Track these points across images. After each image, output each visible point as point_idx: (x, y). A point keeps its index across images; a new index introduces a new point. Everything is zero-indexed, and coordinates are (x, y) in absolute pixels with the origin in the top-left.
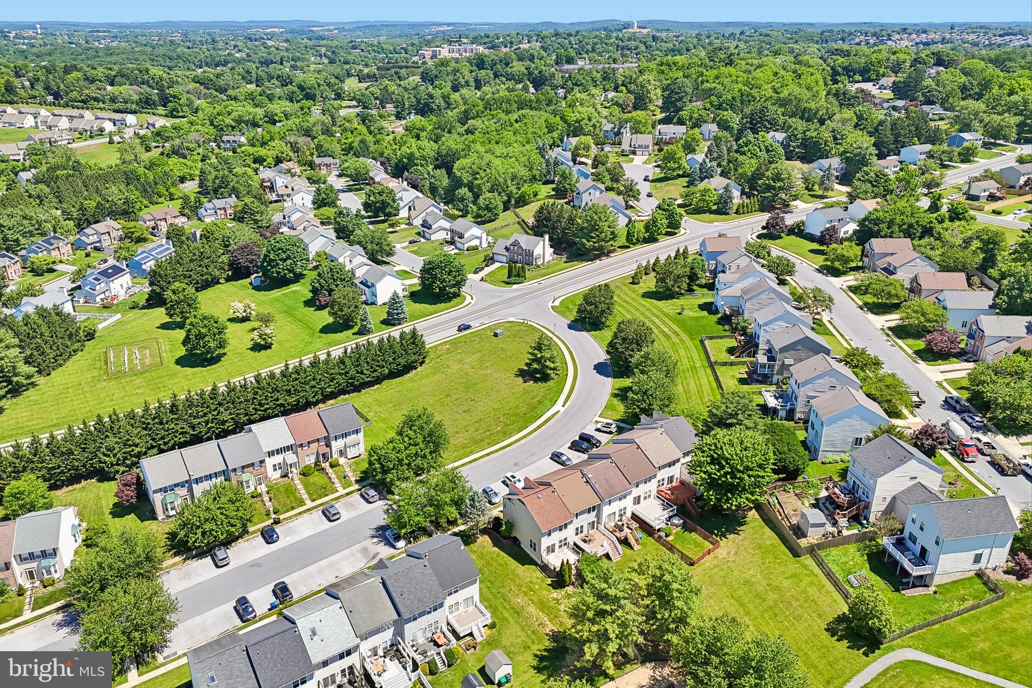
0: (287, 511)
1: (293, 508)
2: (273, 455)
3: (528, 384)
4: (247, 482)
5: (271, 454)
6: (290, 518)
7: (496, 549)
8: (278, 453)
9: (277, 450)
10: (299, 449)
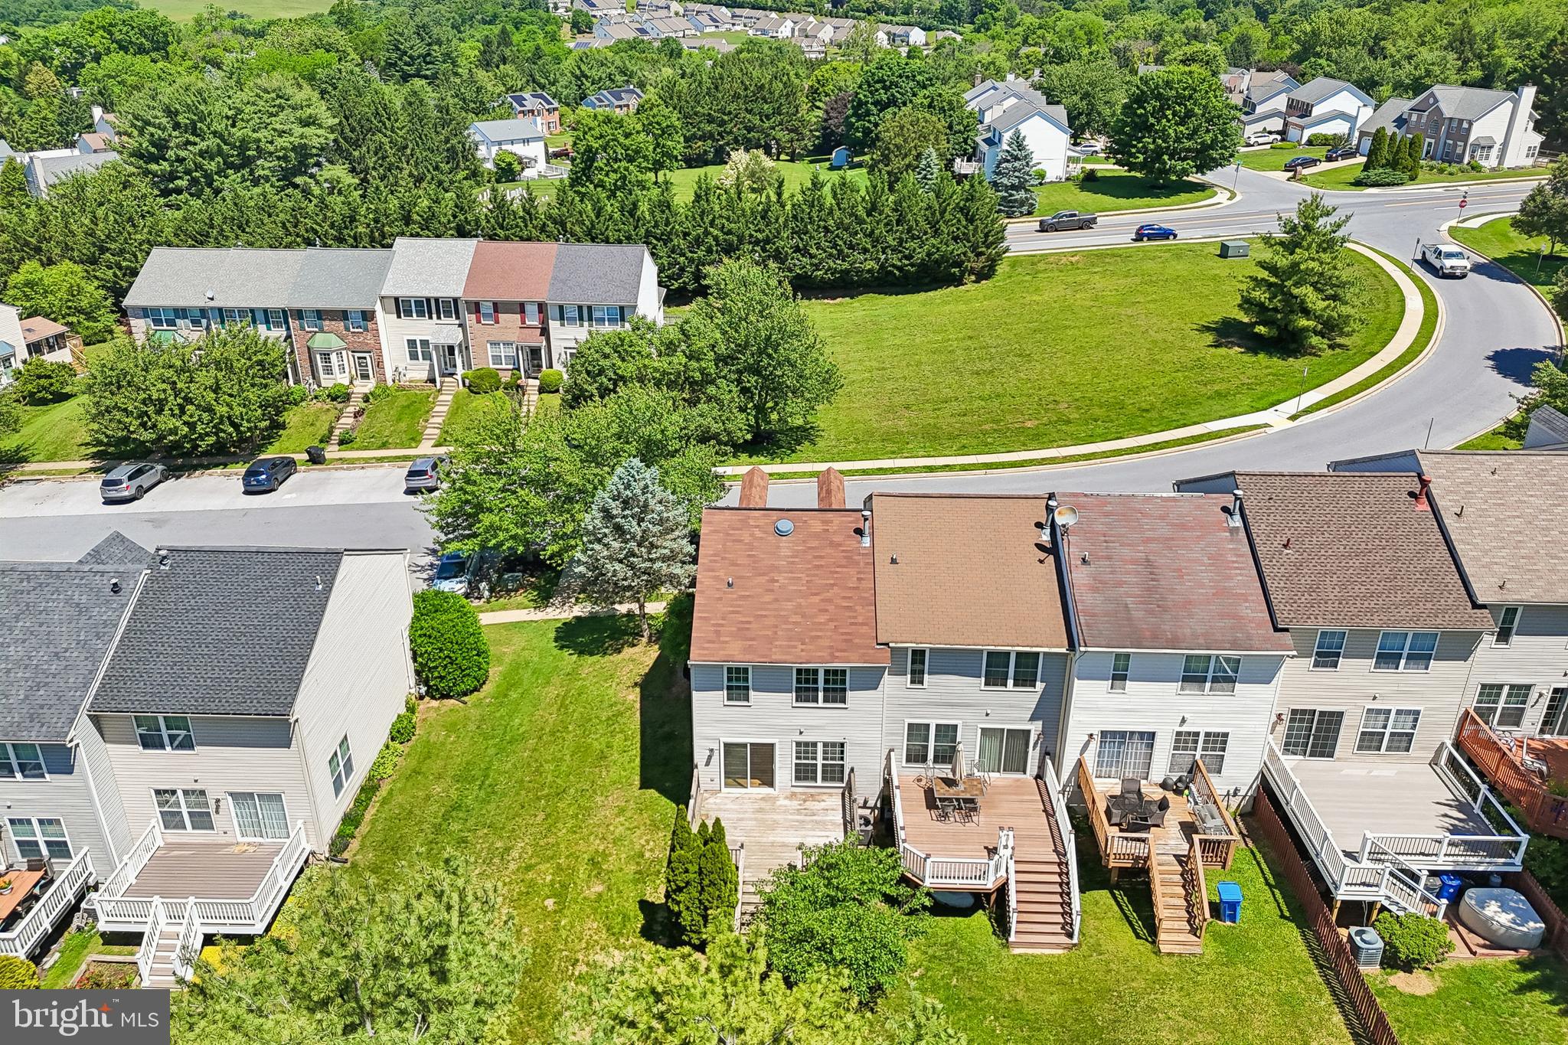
0: (366, 448)
1: (384, 446)
2: (408, 313)
3: (1223, 351)
4: (326, 356)
5: (402, 307)
6: (352, 461)
7: (634, 696)
8: (420, 314)
9: (419, 303)
10: (470, 319)
